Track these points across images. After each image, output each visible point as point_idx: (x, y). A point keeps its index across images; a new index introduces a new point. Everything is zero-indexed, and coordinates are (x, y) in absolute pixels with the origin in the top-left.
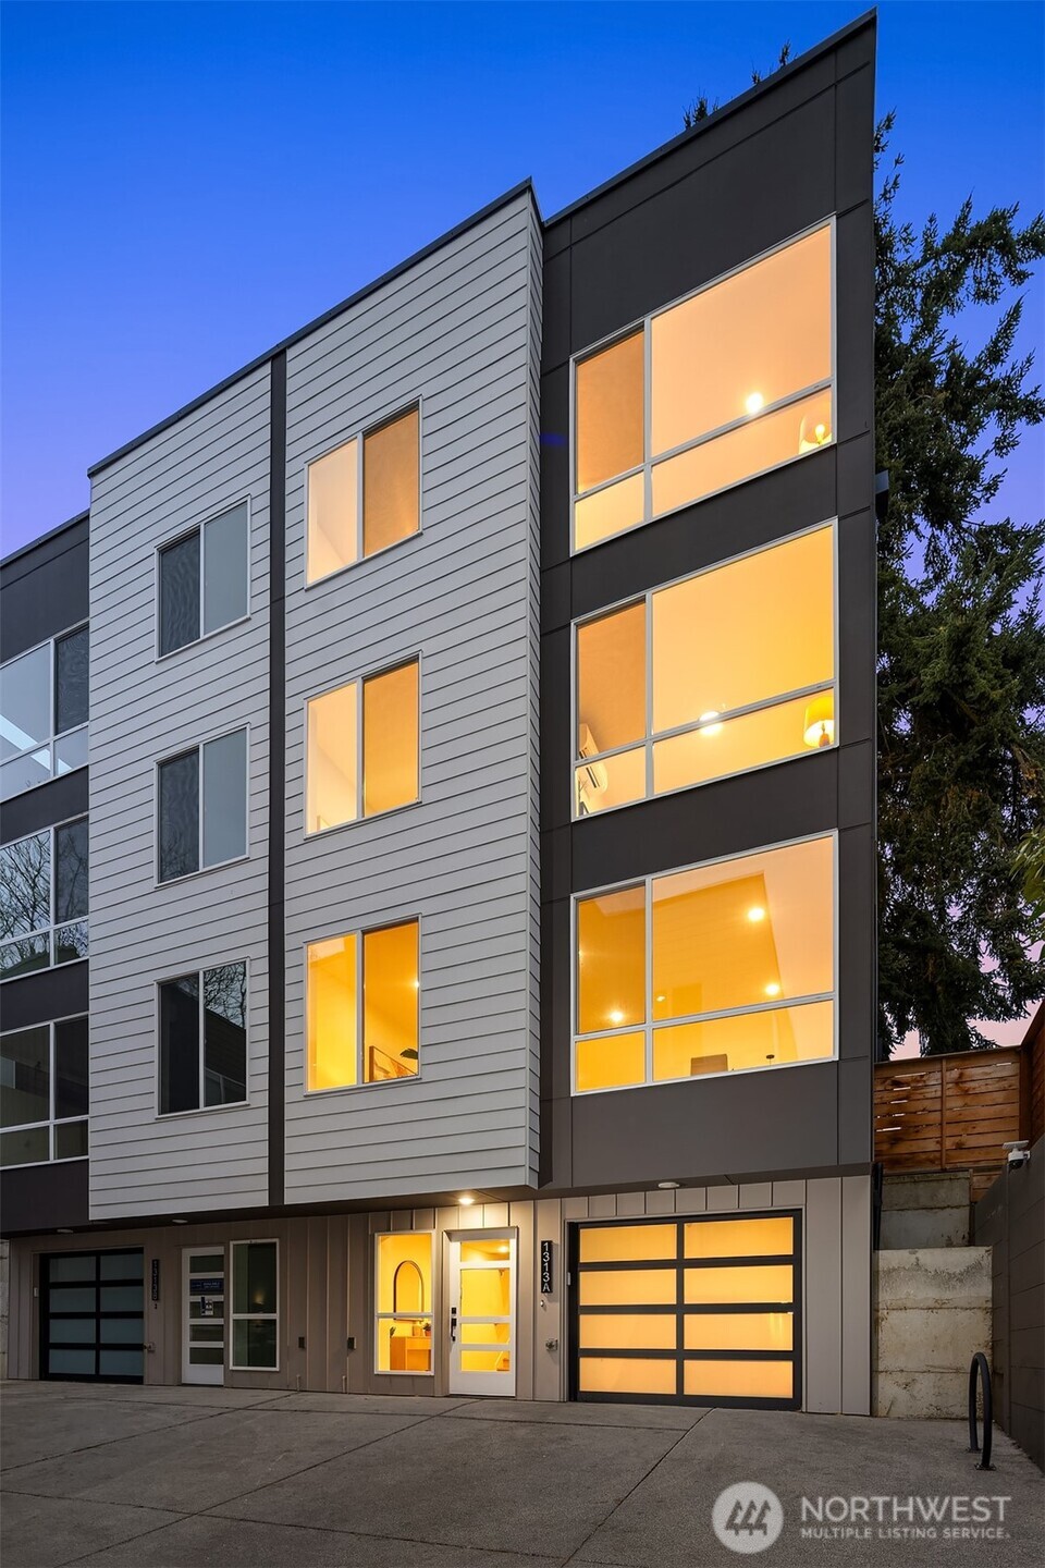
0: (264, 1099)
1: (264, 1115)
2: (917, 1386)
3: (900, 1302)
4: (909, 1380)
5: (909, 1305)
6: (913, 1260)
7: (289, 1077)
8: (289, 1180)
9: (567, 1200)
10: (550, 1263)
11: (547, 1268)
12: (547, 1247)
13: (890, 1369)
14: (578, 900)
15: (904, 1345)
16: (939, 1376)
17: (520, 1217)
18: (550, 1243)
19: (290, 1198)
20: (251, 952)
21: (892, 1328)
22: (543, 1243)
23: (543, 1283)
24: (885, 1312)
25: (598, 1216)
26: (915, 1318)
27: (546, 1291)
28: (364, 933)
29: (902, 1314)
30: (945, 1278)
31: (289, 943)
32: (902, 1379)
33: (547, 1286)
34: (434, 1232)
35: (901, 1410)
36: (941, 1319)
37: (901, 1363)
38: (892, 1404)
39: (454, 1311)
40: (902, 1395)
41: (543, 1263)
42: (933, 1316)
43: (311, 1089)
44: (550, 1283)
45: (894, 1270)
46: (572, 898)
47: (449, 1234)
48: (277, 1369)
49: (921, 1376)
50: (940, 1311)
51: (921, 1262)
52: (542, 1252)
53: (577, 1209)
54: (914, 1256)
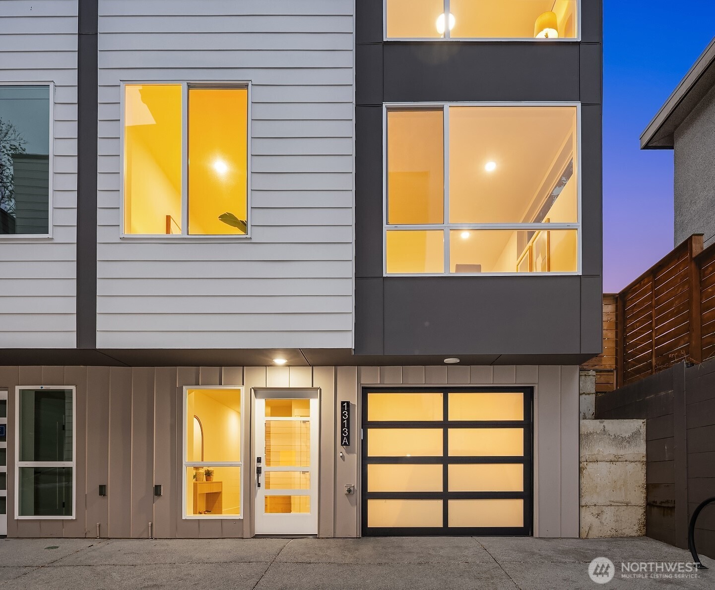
0: (72, 235)
1: (71, 253)
2: (604, 516)
3: (594, 456)
4: (600, 512)
5: (599, 459)
6: (602, 427)
7: (102, 217)
8: (101, 323)
9: (363, 368)
10: (348, 420)
11: (346, 425)
12: (346, 406)
13: (589, 504)
14: (389, 109)
15: (597, 487)
16: (617, 508)
17: (322, 379)
18: (348, 403)
19: (103, 342)
20: (58, 78)
21: (589, 474)
22: (343, 403)
23: (342, 437)
24: (585, 463)
25: (388, 383)
26: (603, 467)
27: (345, 444)
28: (190, 86)
29: (595, 465)
30: (619, 441)
31: (103, 78)
32: (595, 510)
33: (346, 440)
34: (243, 389)
35: (594, 534)
36: (618, 468)
37: (594, 501)
38: (590, 529)
39: (259, 460)
40: (595, 522)
41: (342, 420)
42: (613, 466)
43: (126, 233)
44: (348, 437)
45: (591, 433)
46: (384, 105)
47: (256, 390)
48: (73, 517)
49: (607, 509)
50: (617, 463)
51: (607, 428)
52: (342, 412)
53: (371, 376)
54: (602, 425)
